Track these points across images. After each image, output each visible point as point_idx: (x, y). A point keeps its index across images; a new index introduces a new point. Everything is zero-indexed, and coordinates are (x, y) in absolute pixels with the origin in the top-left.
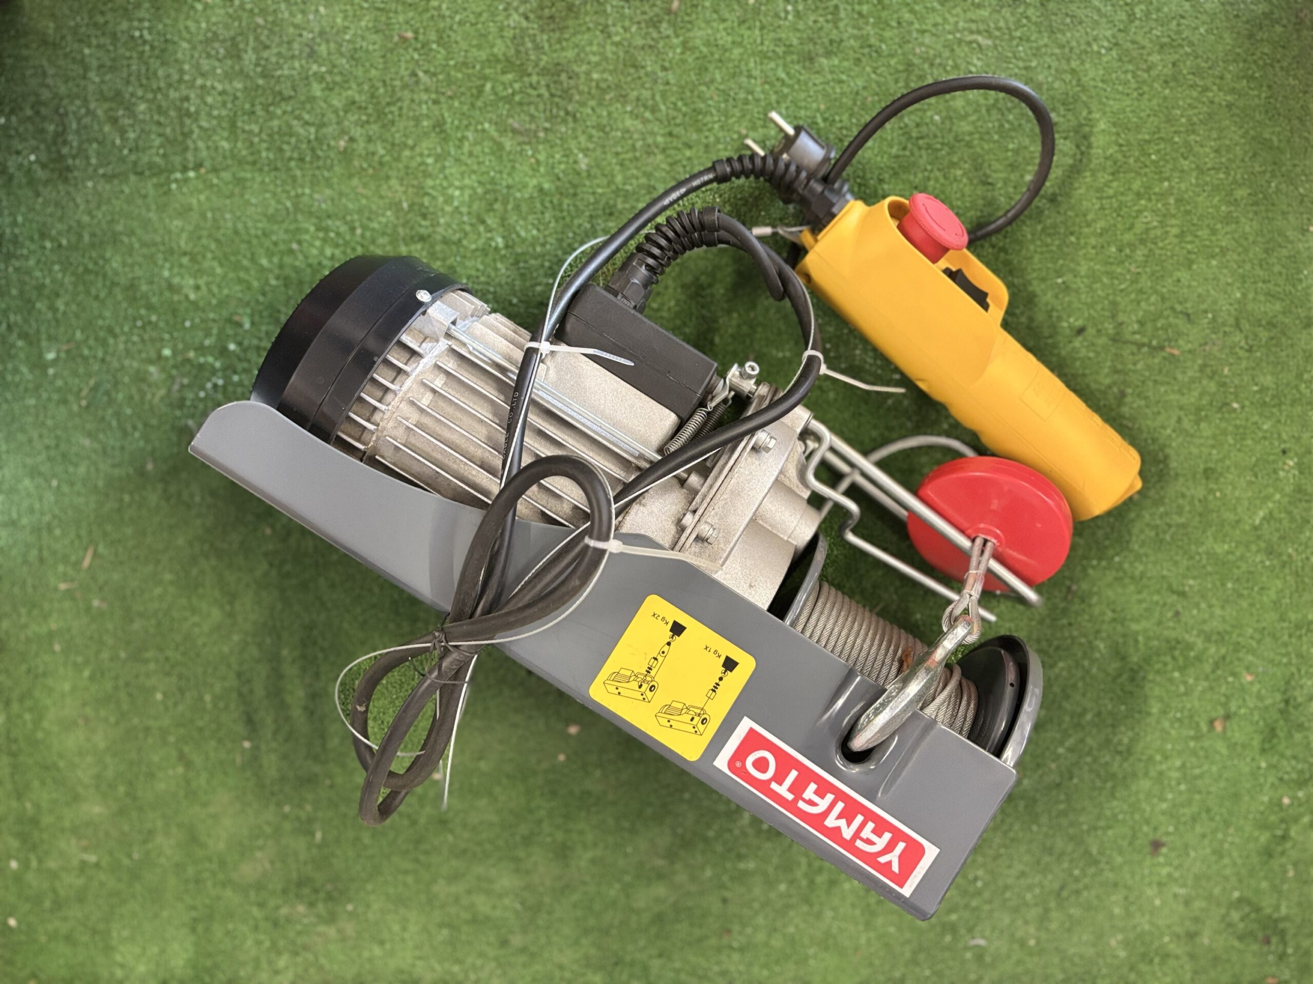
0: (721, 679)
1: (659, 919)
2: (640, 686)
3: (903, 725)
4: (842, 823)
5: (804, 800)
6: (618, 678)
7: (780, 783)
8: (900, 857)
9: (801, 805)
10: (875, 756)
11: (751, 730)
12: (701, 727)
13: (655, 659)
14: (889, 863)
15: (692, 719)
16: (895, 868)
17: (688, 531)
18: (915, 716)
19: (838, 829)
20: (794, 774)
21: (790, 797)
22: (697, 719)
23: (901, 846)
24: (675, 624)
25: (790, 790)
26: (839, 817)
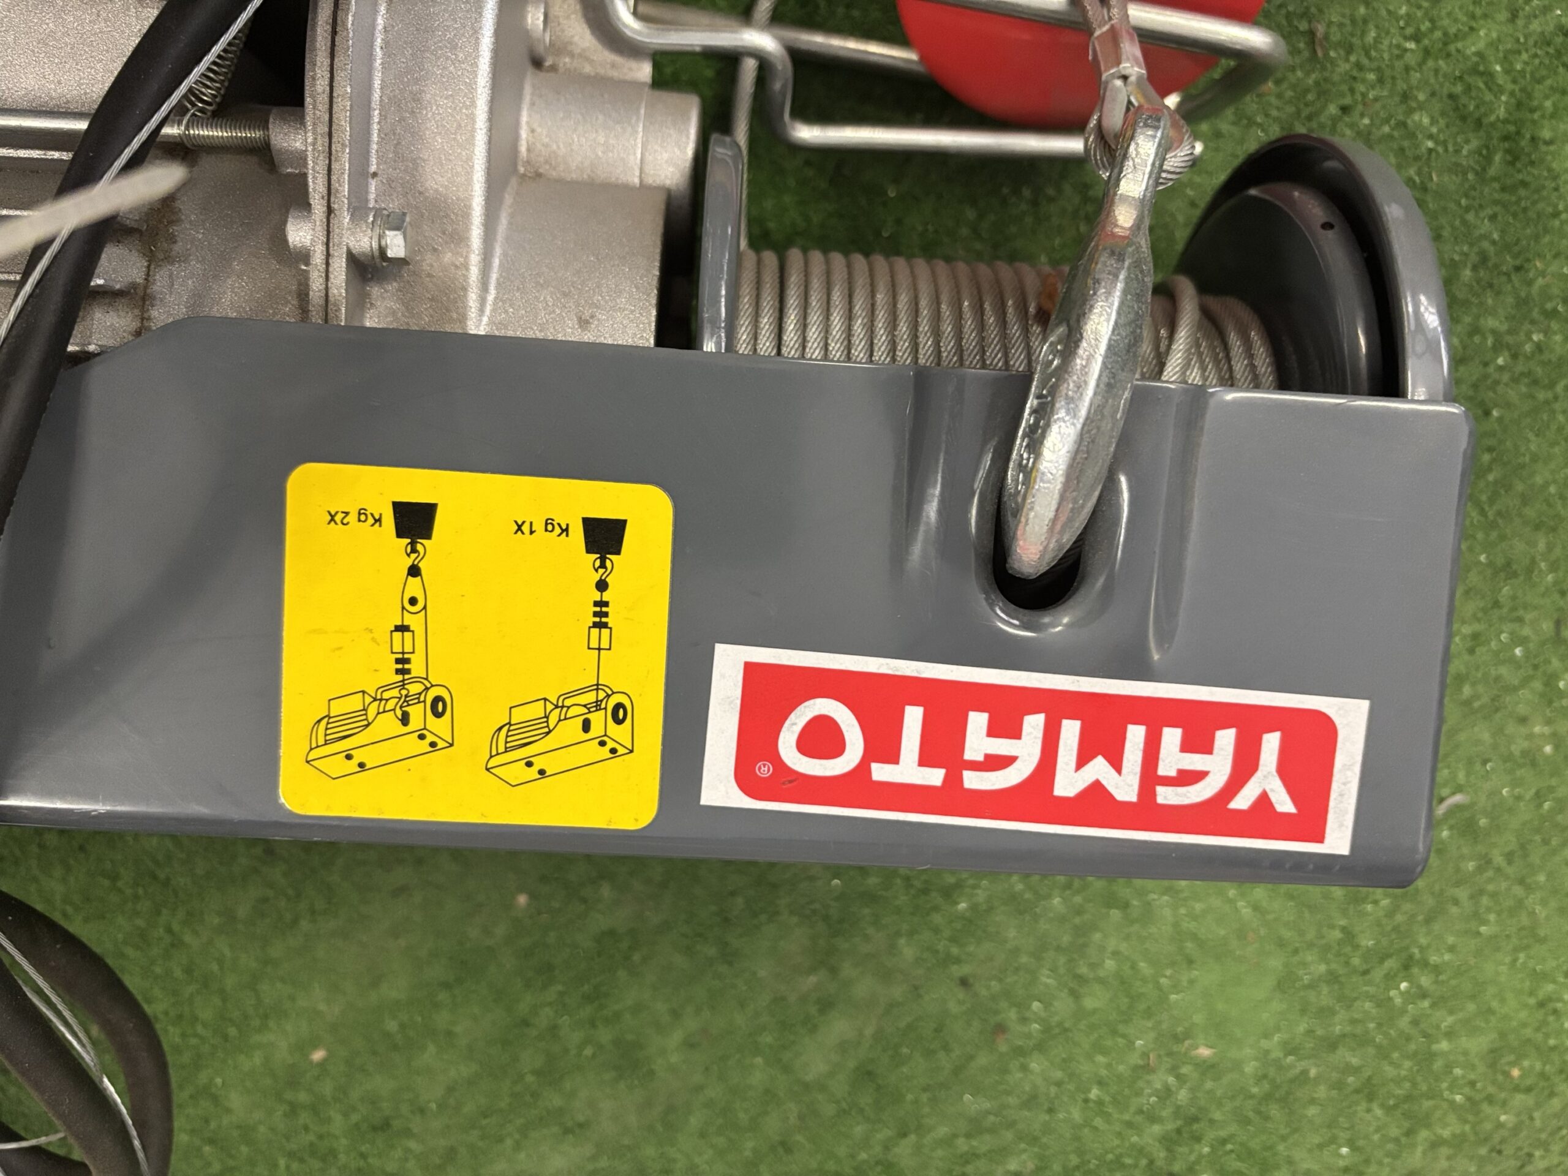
0: (602, 586)
1: (866, 1074)
2: (405, 719)
3: (1125, 440)
4: (1099, 769)
5: (975, 766)
6: (336, 731)
7: (892, 757)
8: (1284, 771)
9: (973, 780)
10: (1094, 561)
11: (751, 669)
12: (619, 733)
13: (402, 628)
14: (1264, 800)
15: (586, 726)
16: (1284, 803)
17: (318, 258)
18: (1141, 400)
19: (1097, 789)
20: (913, 717)
21: (935, 777)
22: (596, 719)
23: (1271, 743)
24: (400, 509)
25: (926, 760)
26: (1083, 760)
